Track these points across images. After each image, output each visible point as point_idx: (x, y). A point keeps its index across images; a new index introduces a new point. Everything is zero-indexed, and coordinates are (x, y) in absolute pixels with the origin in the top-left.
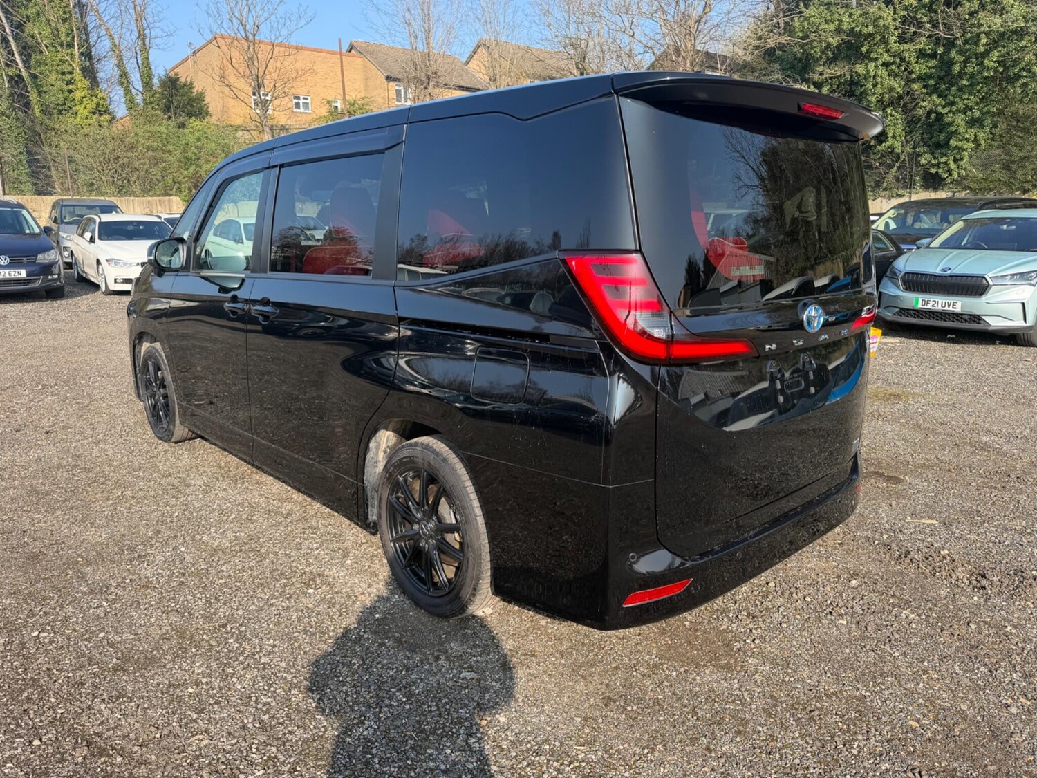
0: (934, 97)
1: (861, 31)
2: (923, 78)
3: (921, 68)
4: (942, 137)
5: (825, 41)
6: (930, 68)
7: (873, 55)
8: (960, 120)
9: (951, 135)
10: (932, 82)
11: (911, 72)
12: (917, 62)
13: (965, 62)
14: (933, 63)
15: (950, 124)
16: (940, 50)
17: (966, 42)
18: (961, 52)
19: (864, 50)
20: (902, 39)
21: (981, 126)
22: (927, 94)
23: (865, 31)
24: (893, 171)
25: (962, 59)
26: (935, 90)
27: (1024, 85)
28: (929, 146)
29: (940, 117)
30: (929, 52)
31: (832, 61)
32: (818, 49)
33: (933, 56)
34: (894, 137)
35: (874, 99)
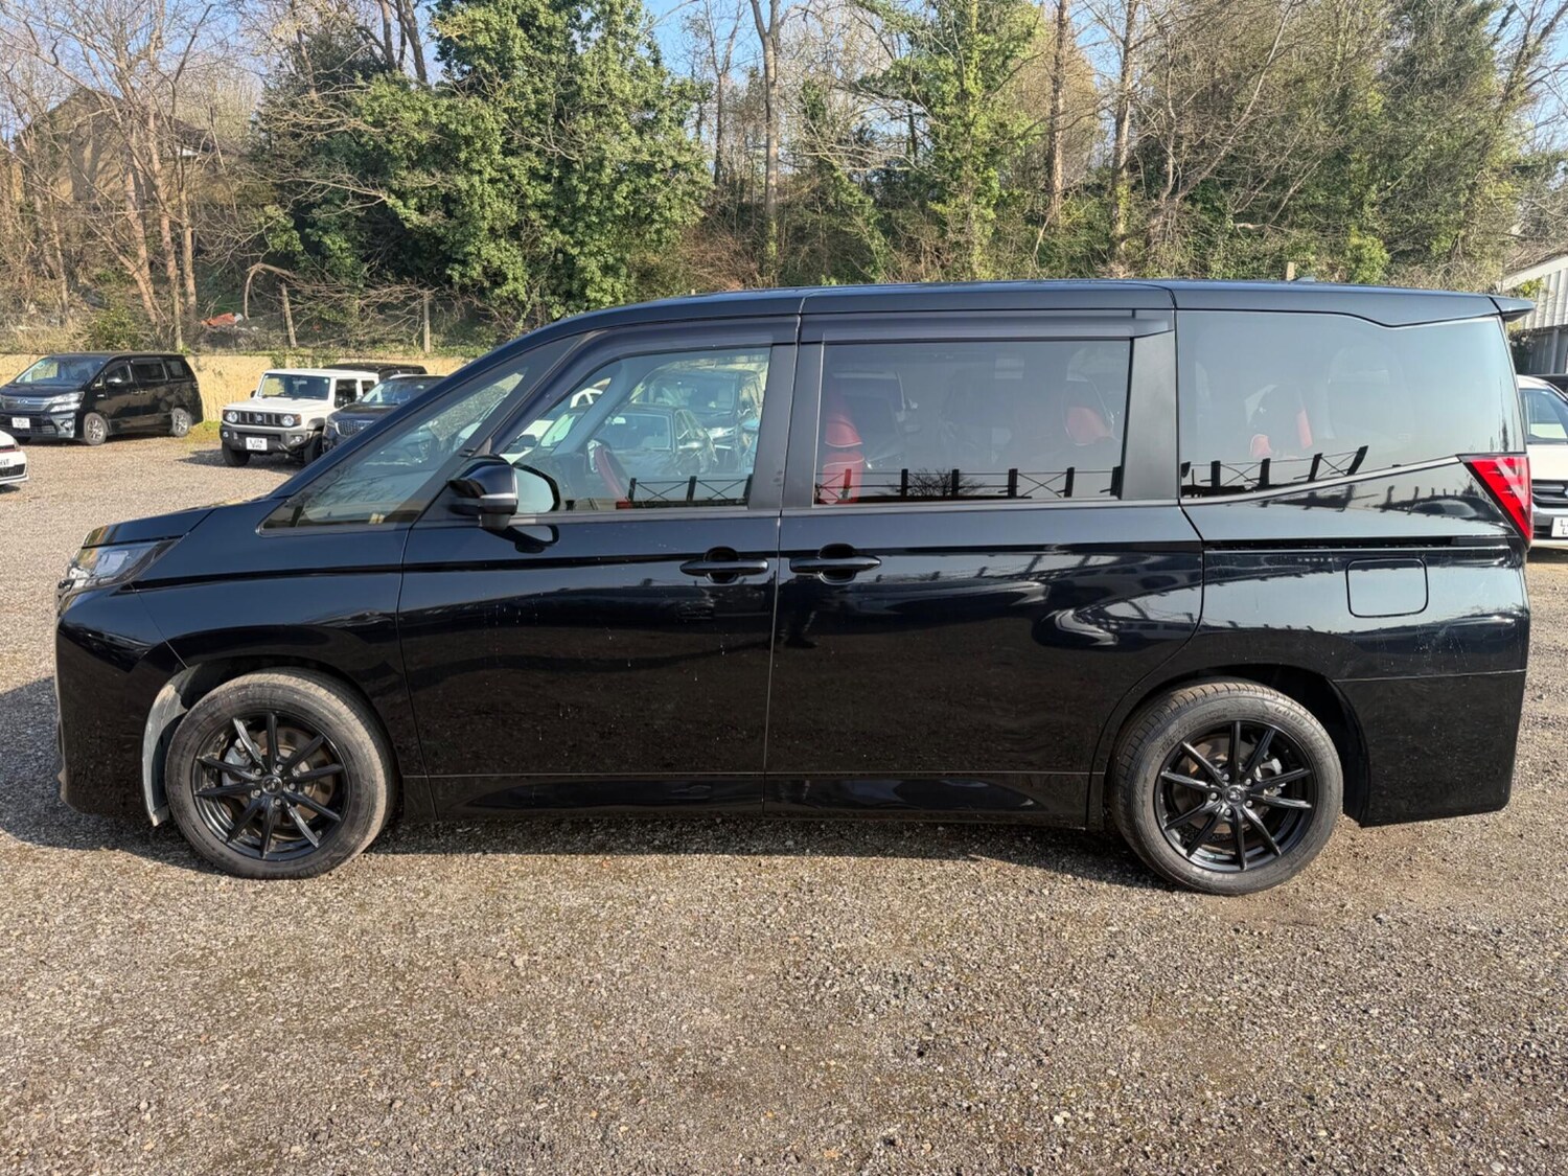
0: (557, 231)
1: (456, 130)
2: (541, 206)
3: (538, 192)
4: (575, 285)
5: (407, 135)
6: (546, 194)
7: (475, 166)
8: (592, 266)
9: (585, 284)
10: (551, 212)
11: (525, 196)
12: (529, 184)
13: (590, 193)
14: (548, 187)
15: (583, 270)
16: (556, 173)
17: (587, 168)
18: (583, 179)
19: (463, 156)
20: (507, 151)
21: (617, 275)
22: (546, 226)
23: (463, 131)
24: (520, 324)
25: (586, 189)
26: (555, 223)
27: (659, 232)
28: (559, 295)
29: (570, 260)
30: (542, 172)
31: (413, 166)
32: (399, 145)
33: (547, 178)
34: (515, 279)
35: (485, 225)
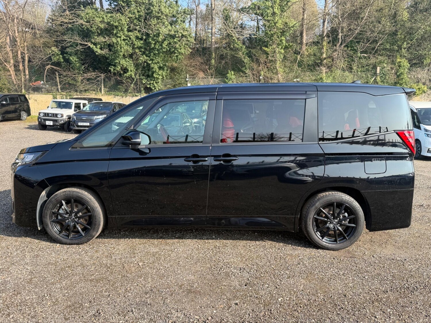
0: (145, 56)
1: (113, 24)
2: (139, 48)
3: (139, 43)
4: (150, 73)
5: (97, 25)
6: (141, 44)
7: (119, 35)
8: (156, 67)
9: (153, 73)
10: (143, 50)
11: (134, 45)
12: (136, 41)
13: (155, 44)
14: (142, 42)
15: (153, 68)
16: (144, 37)
17: (154, 36)
18: (153, 40)
19: (115, 32)
20: (129, 30)
21: (163, 70)
22: (141, 54)
23: (115, 24)
24: (132, 85)
25: (154, 42)
26: (144, 53)
27: (177, 56)
28: (145, 76)
29: (148, 65)
30: (140, 37)
31: (99, 35)
32: (94, 29)
33: (141, 39)
34: (131, 71)
35: (122, 54)
